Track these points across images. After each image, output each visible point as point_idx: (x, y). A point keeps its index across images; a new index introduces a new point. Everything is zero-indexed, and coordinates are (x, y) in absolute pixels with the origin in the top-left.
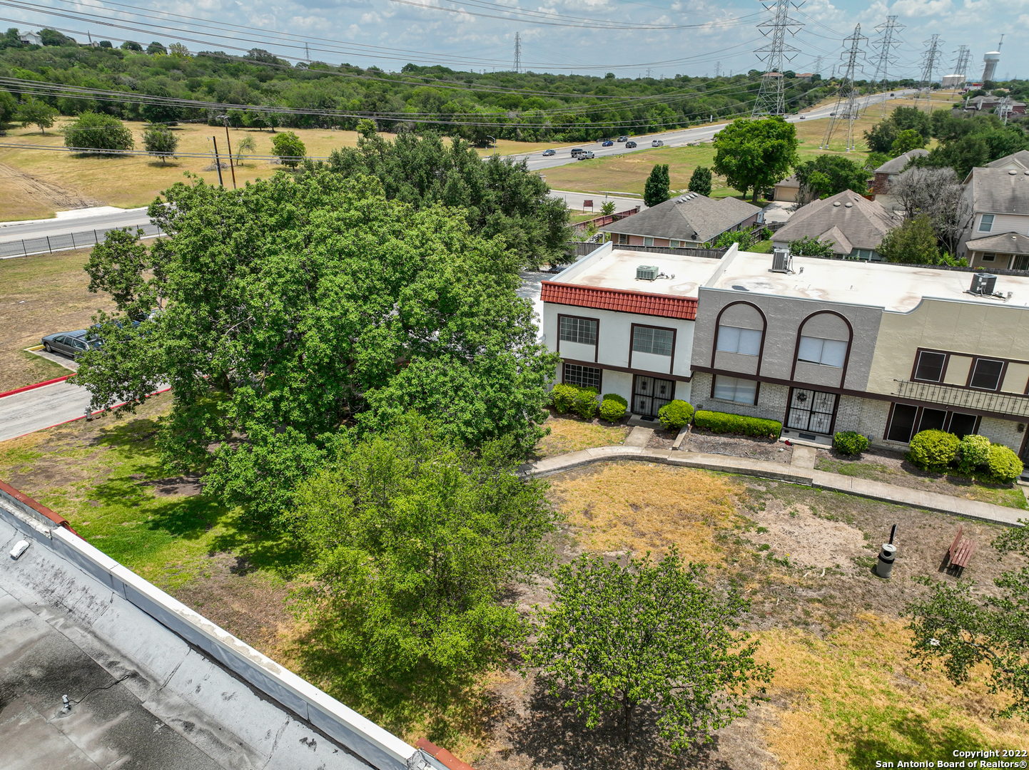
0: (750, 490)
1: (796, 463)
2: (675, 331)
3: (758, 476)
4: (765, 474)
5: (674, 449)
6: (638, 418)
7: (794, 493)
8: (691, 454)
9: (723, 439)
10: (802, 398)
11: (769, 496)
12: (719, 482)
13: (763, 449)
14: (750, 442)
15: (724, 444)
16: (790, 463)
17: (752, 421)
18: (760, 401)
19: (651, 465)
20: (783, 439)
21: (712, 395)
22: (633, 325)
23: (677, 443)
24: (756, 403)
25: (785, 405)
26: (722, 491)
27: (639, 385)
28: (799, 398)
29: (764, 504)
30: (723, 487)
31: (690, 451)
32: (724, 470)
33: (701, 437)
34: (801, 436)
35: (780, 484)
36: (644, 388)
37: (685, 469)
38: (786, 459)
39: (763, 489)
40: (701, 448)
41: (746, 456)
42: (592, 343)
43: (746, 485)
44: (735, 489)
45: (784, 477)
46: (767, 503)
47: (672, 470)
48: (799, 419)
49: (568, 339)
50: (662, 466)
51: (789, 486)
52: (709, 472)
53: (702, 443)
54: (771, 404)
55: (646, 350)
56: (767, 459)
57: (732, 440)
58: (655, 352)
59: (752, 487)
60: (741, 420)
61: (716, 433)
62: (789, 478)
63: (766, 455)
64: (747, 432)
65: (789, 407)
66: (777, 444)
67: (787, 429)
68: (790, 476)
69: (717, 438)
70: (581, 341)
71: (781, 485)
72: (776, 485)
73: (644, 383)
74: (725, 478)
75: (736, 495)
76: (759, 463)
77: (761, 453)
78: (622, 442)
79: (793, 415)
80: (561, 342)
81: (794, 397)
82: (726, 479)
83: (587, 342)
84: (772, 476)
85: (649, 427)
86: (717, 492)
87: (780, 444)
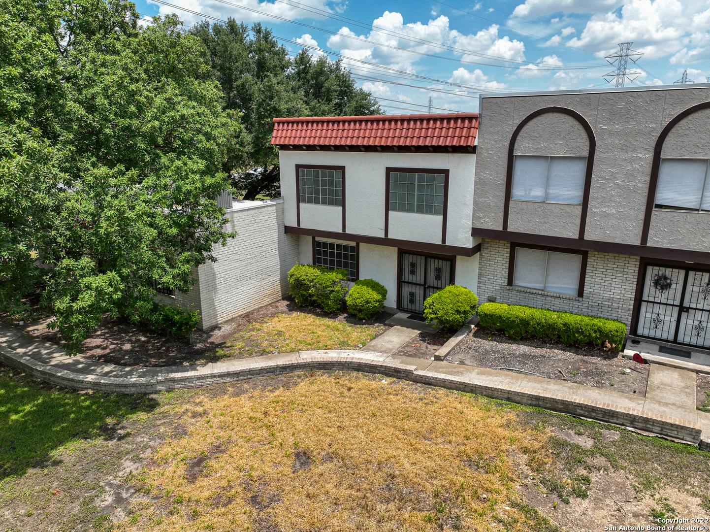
0: (558, 444)
1: (658, 394)
2: (446, 172)
3: (576, 415)
4: (591, 412)
5: (438, 358)
6: (404, 316)
7: (658, 460)
8: (462, 369)
9: (523, 349)
10: (662, 284)
11: (600, 461)
12: (496, 420)
13: (590, 367)
14: (569, 355)
15: (524, 355)
16: (644, 394)
17: (572, 319)
18: (587, 289)
19: (385, 381)
20: (629, 352)
21: (510, 282)
22: (389, 170)
23: (443, 351)
24: (581, 293)
25: (631, 295)
26: (496, 440)
27: (407, 268)
28: (656, 283)
29: (587, 480)
30: (500, 431)
31: (462, 363)
32: (511, 398)
33: (487, 344)
34: (663, 350)
35: (625, 434)
36: (413, 272)
37: (442, 392)
38: (636, 386)
39: (587, 443)
40: (483, 360)
41: (560, 376)
42: (337, 204)
43: (550, 431)
44: (526, 438)
45: (633, 420)
46: (594, 478)
47: (417, 391)
48: (657, 322)
49: (310, 201)
50: (404, 383)
51: (644, 441)
52: (483, 400)
53: (487, 352)
54: (607, 295)
55: (409, 209)
56: (599, 385)
57: (538, 351)
58: (420, 210)
59: (562, 436)
60: (553, 317)
61: (513, 339)
62: (646, 424)
63: (598, 379)
64: (564, 338)
65: (639, 300)
66: (618, 360)
67: (635, 337)
68: (646, 420)
69: (514, 347)
70: (324, 203)
71: (626, 439)
72: (616, 436)
73: (413, 265)
74: (511, 414)
75: (525, 451)
76: (581, 391)
77: (587, 374)
78: (363, 346)
79: (646, 314)
80: (301, 205)
81: (648, 282)
82: (512, 416)
83: (331, 203)
84: (608, 416)
85: (414, 327)
86: (486, 441)
87: (624, 362)
